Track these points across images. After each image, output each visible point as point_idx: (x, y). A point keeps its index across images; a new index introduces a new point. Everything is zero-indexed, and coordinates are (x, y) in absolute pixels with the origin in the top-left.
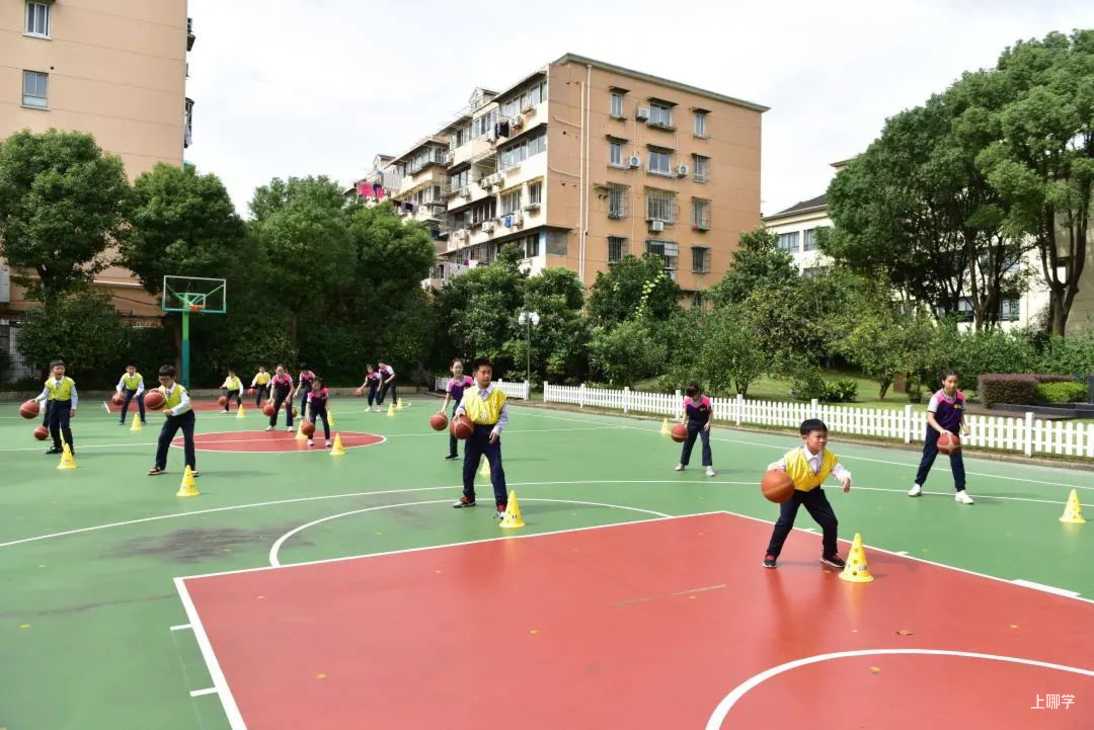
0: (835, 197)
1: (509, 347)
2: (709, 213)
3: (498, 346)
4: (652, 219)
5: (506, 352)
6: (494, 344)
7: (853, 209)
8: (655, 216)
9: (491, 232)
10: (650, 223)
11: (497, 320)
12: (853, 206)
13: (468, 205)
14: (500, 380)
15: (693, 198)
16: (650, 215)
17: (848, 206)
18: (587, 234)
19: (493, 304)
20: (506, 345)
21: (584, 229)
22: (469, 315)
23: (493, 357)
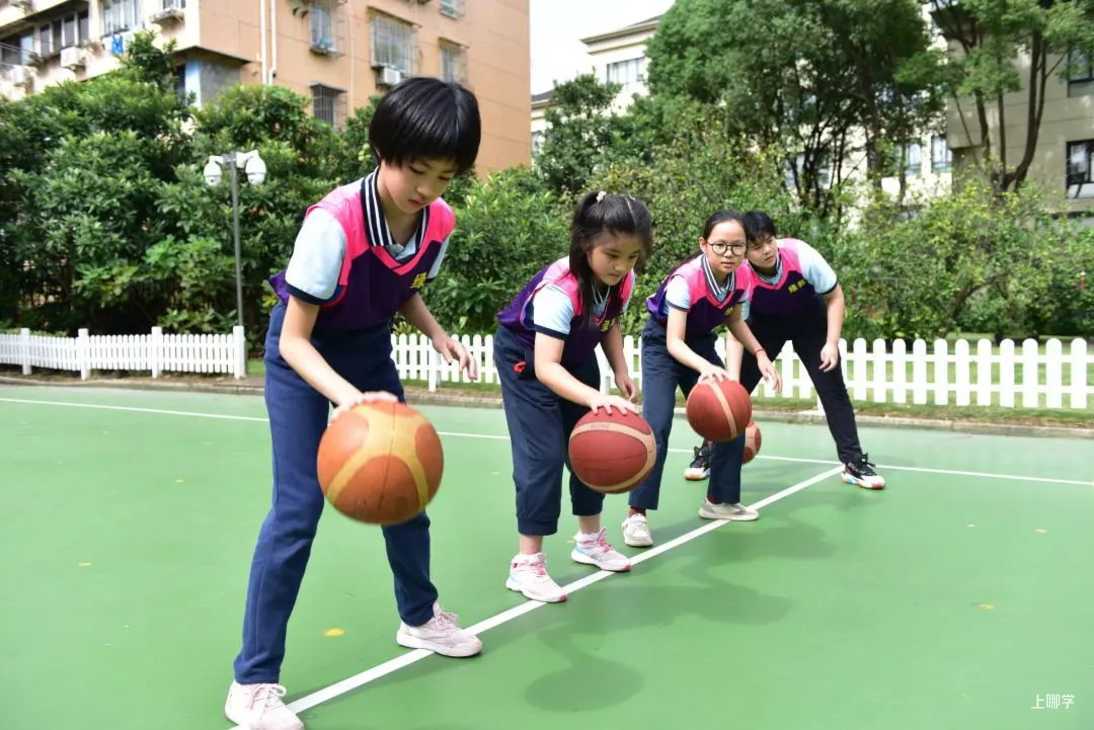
0: (667, 44)
1: (165, 256)
2: (464, 65)
3: (135, 257)
4: (382, 64)
5: (157, 267)
6: (123, 253)
7: (699, 62)
8: (387, 61)
9: (80, 68)
10: (378, 70)
11: (130, 196)
12: (698, 59)
13: (28, 19)
14: (156, 330)
15: (441, 39)
16: (377, 59)
17: (693, 57)
18: (274, 75)
19: (116, 160)
20: (154, 253)
21: (270, 65)
22: (53, 183)
23: (124, 279)
